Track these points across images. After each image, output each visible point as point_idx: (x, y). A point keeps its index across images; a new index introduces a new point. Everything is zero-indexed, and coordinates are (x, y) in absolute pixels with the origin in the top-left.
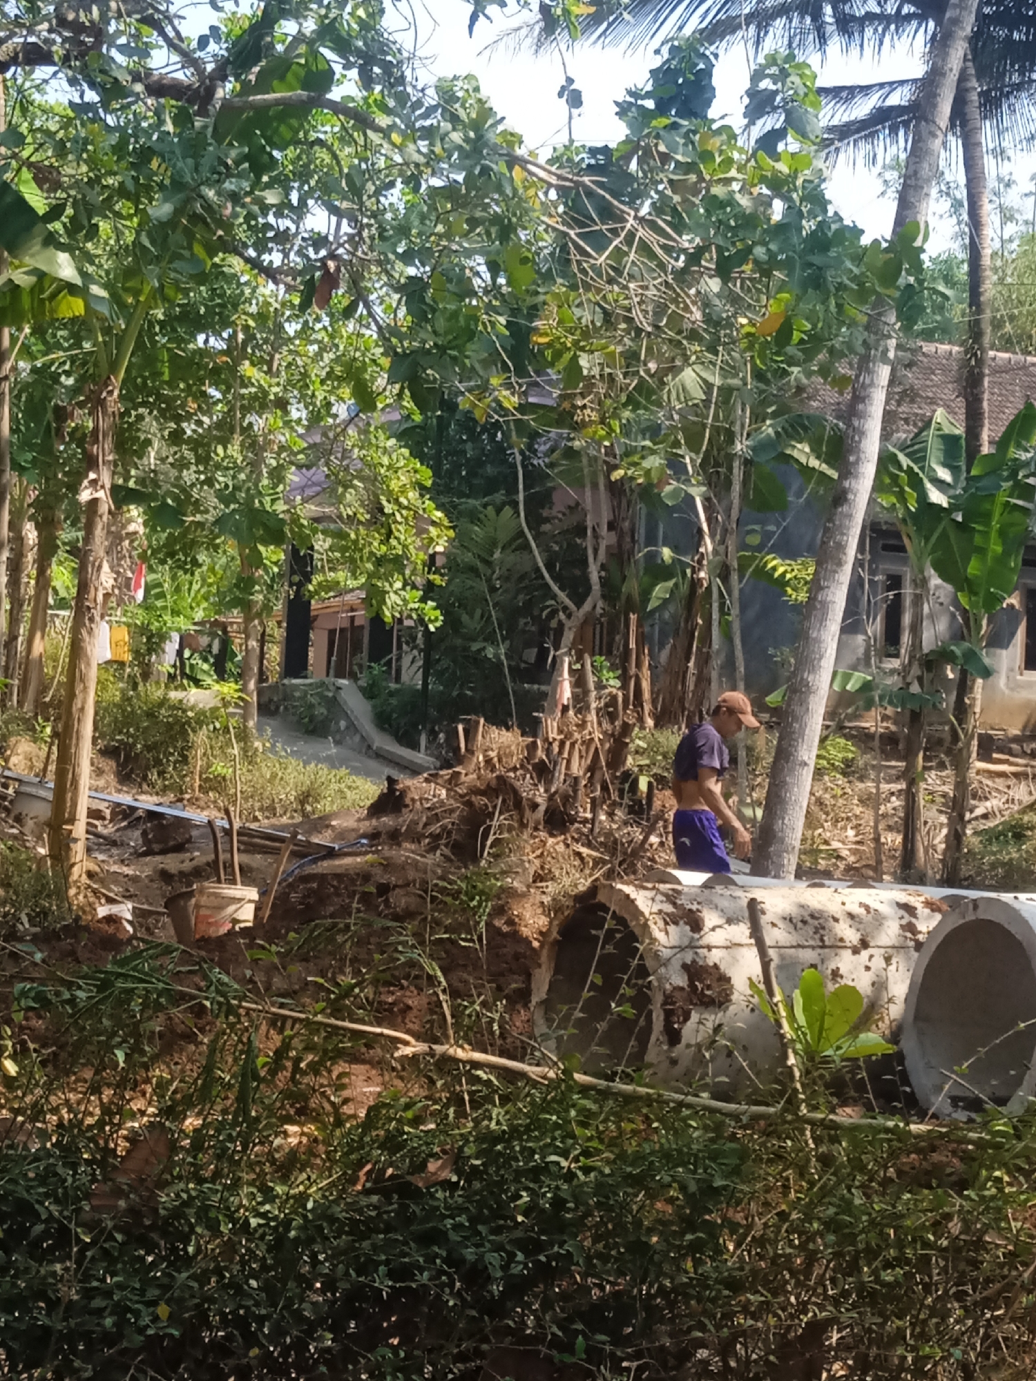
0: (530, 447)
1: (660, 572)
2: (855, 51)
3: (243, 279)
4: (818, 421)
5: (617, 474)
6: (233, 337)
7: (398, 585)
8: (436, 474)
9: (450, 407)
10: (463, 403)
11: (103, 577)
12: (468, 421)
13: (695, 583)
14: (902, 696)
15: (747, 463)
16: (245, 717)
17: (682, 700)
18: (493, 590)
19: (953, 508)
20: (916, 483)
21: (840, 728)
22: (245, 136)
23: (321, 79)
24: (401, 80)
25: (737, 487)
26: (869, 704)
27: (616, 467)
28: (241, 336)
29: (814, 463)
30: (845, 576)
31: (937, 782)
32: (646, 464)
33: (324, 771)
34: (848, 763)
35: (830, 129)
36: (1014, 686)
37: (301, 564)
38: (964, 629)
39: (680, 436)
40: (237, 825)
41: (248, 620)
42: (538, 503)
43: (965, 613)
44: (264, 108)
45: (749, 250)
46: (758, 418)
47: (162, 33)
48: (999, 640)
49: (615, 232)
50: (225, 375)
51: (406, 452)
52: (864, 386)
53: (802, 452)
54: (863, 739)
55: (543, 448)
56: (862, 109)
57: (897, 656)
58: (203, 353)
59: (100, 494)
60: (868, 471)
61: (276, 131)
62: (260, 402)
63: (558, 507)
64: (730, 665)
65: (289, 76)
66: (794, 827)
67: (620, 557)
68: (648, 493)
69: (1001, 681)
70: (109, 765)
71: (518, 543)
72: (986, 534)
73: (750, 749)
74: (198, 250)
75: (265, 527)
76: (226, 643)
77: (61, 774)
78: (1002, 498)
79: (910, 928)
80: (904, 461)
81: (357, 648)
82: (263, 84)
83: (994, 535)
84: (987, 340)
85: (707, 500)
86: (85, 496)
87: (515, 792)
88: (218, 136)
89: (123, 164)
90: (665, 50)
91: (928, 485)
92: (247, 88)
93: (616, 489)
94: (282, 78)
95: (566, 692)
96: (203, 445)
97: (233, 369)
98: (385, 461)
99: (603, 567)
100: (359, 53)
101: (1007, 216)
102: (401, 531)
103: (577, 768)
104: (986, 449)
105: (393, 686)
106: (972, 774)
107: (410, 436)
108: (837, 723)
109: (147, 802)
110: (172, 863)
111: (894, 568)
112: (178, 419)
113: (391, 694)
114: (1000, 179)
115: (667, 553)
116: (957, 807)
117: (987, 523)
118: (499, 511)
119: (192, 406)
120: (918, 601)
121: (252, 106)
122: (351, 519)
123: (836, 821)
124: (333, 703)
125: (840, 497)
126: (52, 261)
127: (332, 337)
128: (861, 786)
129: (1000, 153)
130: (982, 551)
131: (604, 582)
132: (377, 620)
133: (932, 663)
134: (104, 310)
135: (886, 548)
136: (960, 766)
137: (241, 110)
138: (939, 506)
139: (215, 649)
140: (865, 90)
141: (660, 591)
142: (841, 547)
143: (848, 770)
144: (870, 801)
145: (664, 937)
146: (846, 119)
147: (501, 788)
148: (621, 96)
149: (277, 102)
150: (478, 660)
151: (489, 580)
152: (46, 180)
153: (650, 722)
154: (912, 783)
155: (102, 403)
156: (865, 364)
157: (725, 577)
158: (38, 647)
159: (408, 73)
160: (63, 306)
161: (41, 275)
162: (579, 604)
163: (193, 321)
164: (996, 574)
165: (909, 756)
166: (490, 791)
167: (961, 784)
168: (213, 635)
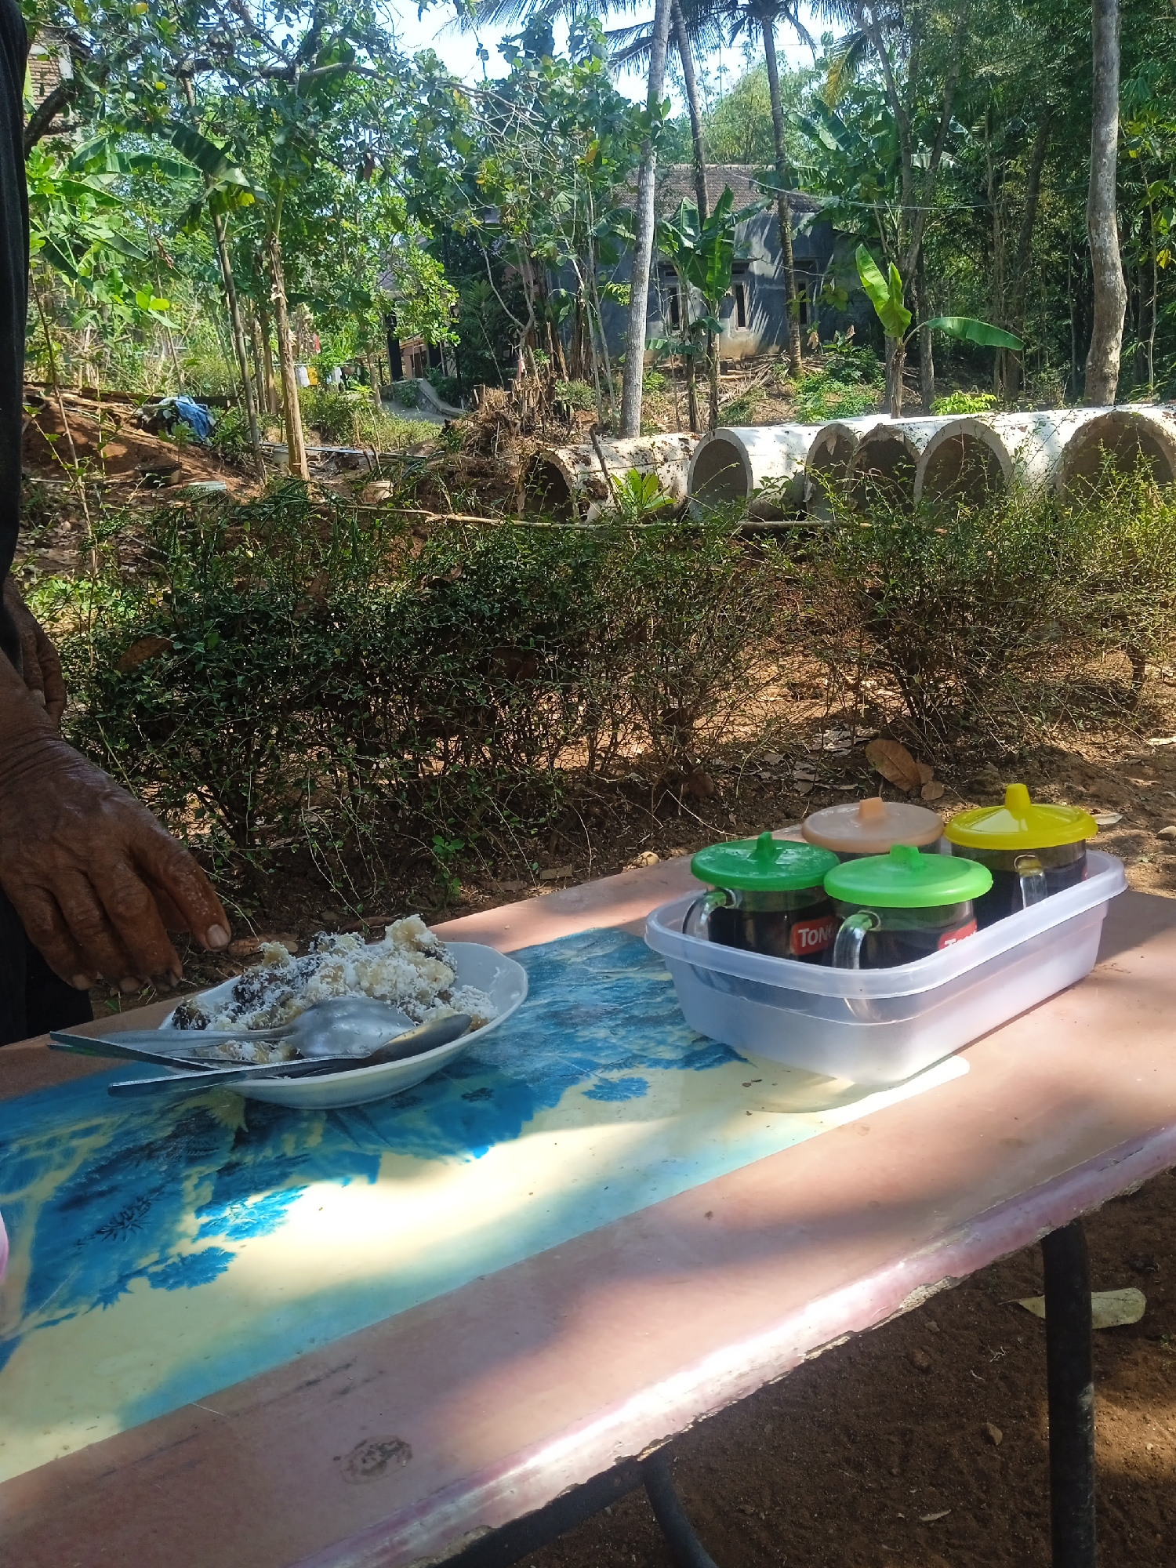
0: (490, 246)
1: (562, 302)
2: (621, 11)
3: (334, 174)
4: (627, 211)
5: (534, 254)
6: (334, 207)
7: (436, 325)
8: (446, 266)
9: (449, 230)
10: (454, 227)
11: (290, 338)
12: (458, 237)
13: (579, 306)
14: (682, 349)
15: (595, 239)
16: (376, 403)
17: (581, 365)
18: (483, 323)
19: (696, 248)
20: (677, 238)
21: (655, 368)
22: (315, 92)
23: (348, 55)
24: (388, 49)
25: (592, 252)
26: (668, 354)
27: (532, 250)
28: (338, 207)
29: (627, 235)
30: (646, 287)
31: (704, 387)
32: (546, 246)
33: (417, 425)
34: (661, 385)
35: (614, 55)
36: (735, 336)
37: (389, 321)
38: (708, 308)
39: (561, 230)
40: (378, 454)
41: (368, 353)
42: (498, 273)
43: (707, 301)
44: (321, 75)
45: (574, 117)
46: (598, 215)
47: (266, 44)
48: (724, 314)
49: (508, 118)
50: (334, 228)
51: (429, 256)
52: (643, 187)
53: (621, 229)
54: (667, 372)
55: (496, 246)
56: (629, 41)
57: (678, 328)
58: (322, 218)
59: (280, 295)
60: (650, 231)
61: (331, 89)
62: (354, 240)
63: (508, 276)
64: (600, 346)
65: (332, 57)
66: (636, 417)
67: (541, 297)
68: (550, 261)
69: (728, 334)
70: (316, 434)
71: (491, 297)
72: (713, 260)
73: (615, 385)
74: (304, 159)
75: (362, 300)
76: (363, 369)
77: (290, 438)
78: (719, 239)
79: (687, 450)
80: (671, 227)
81: (424, 362)
82: (320, 63)
83: (717, 260)
84: (703, 158)
85: (578, 261)
86: (273, 297)
87: (505, 419)
88: (302, 94)
89: (256, 116)
90: (527, 23)
91: (683, 238)
92: (312, 66)
93: (535, 262)
94: (329, 57)
95: (523, 366)
96: (330, 267)
97: (337, 225)
98: (420, 262)
99: (534, 304)
100: (365, 38)
101: (708, 91)
102: (434, 298)
103: (533, 403)
104: (709, 216)
105: (444, 378)
106: (718, 382)
107: (432, 249)
108: (653, 366)
109: (336, 449)
110: (351, 475)
111: (672, 284)
112: (316, 255)
113: (444, 382)
114: (702, 72)
115: (563, 292)
116: (713, 398)
117: (713, 254)
118: (480, 282)
119: (322, 247)
120: (685, 298)
121: (316, 75)
122: (410, 296)
123: (659, 413)
124: (417, 391)
125: (639, 247)
126: (233, 175)
127: (383, 200)
128: (668, 395)
129: (700, 57)
130: (712, 268)
131: (536, 312)
132: (430, 345)
133: (694, 329)
134: (263, 198)
135: (668, 274)
136: (713, 379)
137: (311, 77)
138: (689, 248)
139: (359, 373)
140: (630, 30)
141: (563, 312)
142: (642, 273)
143: (662, 388)
144: (672, 401)
145: (574, 471)
146: (622, 48)
147: (498, 418)
148: (500, 41)
149: (328, 71)
150: (482, 360)
151: (481, 318)
152: (218, 131)
153: (567, 379)
154: (691, 390)
155: (271, 247)
156: (642, 175)
157: (593, 301)
158: (272, 382)
159: (391, 45)
160: (244, 199)
161: (229, 184)
162: (525, 324)
163: (314, 201)
164: (720, 280)
165: (688, 377)
166: (493, 420)
167: (714, 387)
168: (356, 366)
